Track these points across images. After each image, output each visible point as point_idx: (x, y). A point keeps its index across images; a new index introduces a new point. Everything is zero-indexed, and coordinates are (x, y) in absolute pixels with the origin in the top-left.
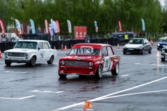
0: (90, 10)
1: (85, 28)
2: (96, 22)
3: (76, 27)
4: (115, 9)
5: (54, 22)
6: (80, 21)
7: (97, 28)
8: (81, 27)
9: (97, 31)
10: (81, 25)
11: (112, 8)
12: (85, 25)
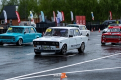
0: (89, 4)
1: (84, 17)
2: (92, 13)
3: (77, 17)
4: (108, 3)
5: (60, 13)
6: (81, 12)
7: (93, 17)
8: (81, 17)
9: (93, 19)
10: (82, 15)
11: (105, 2)
12: (85, 15)
